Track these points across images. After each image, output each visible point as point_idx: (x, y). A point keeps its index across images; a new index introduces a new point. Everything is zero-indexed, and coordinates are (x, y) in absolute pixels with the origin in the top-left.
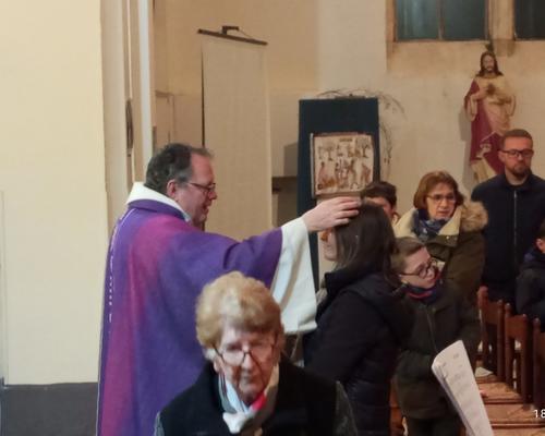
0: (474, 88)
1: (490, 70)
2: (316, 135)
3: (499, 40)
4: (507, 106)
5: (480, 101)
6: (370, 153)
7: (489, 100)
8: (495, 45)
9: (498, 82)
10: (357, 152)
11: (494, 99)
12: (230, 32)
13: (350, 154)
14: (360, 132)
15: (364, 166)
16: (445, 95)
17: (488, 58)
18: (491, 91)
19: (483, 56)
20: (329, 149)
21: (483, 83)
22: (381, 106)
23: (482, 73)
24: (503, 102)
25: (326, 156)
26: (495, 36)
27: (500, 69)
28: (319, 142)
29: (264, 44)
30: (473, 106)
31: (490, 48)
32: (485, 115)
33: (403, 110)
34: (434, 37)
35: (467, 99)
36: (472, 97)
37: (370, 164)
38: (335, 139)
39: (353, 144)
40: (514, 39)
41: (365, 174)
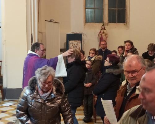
0: (100, 32)
1: (103, 29)
2: (70, 41)
3: (105, 23)
4: (106, 36)
5: (101, 35)
6: (80, 44)
7: (103, 34)
8: (105, 24)
9: (105, 31)
10: (78, 44)
11: (104, 34)
12: (52, 21)
13: (76, 44)
14: (78, 40)
15: (79, 47)
16: (95, 33)
17: (103, 26)
18: (103, 33)
19: (102, 26)
20: (72, 43)
21: (102, 31)
22: (83, 35)
23: (102, 29)
24: (106, 35)
25: (72, 45)
26: (104, 22)
27: (105, 28)
28: (70, 42)
29: (59, 23)
30: (100, 35)
31: (104, 24)
32: (102, 37)
33: (86, 36)
34: (93, 22)
35: (99, 34)
36: (100, 34)
37: (80, 46)
38: (73, 42)
39: (77, 42)
40: (108, 23)
41: (79, 48)
